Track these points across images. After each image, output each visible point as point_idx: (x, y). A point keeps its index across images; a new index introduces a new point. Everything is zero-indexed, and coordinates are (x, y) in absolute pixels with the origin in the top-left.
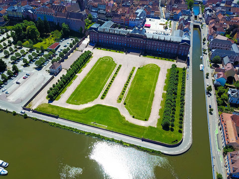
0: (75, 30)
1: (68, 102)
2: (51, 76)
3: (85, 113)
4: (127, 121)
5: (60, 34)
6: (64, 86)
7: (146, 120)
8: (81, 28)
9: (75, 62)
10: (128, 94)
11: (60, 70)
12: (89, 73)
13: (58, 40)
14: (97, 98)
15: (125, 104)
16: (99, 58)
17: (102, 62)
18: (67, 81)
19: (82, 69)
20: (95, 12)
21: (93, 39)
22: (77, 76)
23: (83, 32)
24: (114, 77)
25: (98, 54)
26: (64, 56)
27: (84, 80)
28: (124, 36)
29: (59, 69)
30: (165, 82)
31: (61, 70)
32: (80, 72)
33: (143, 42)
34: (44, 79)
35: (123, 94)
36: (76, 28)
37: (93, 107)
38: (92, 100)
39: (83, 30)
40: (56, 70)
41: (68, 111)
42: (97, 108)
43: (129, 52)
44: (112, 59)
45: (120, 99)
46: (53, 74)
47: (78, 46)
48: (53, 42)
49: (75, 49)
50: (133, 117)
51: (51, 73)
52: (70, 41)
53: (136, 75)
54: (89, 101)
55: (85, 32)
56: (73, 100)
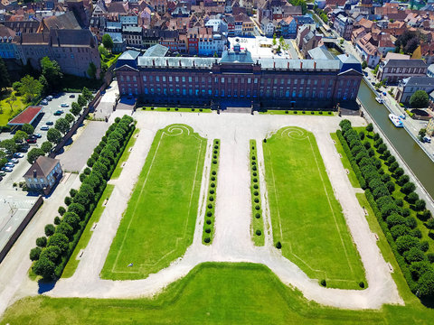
0: (76, 72)
1: (106, 274)
2: (34, 200)
3: (173, 302)
4: (313, 303)
5: (38, 85)
6: (82, 223)
7: (362, 286)
8: (92, 65)
9: (98, 151)
10: (273, 214)
11: (58, 178)
12: (143, 174)
13: (35, 101)
14: (189, 242)
15: (279, 246)
16: (156, 130)
17: (166, 139)
18: (87, 207)
19: (120, 165)
20: (116, 31)
21: (127, 88)
22: (113, 187)
23: (98, 76)
24: (214, 173)
25: (151, 122)
26: (62, 137)
27: (136, 193)
28: (206, 70)
29: (55, 175)
30: (345, 167)
31: (61, 177)
32: (118, 175)
33: (252, 80)
34: (13, 211)
35: (258, 217)
36: (79, 68)
37: (191, 276)
38: (180, 253)
39: (98, 72)
40: (47, 179)
41: (114, 310)
42: (203, 276)
43: (223, 108)
44: (191, 129)
45: (259, 233)
46: (40, 191)
47: (92, 109)
48: (23, 106)
49: (85, 116)
50: (324, 284)
51: (32, 191)
52: (67, 100)
53: (267, 159)
54: (173, 258)
55: (102, 74)
56: (121, 263)
